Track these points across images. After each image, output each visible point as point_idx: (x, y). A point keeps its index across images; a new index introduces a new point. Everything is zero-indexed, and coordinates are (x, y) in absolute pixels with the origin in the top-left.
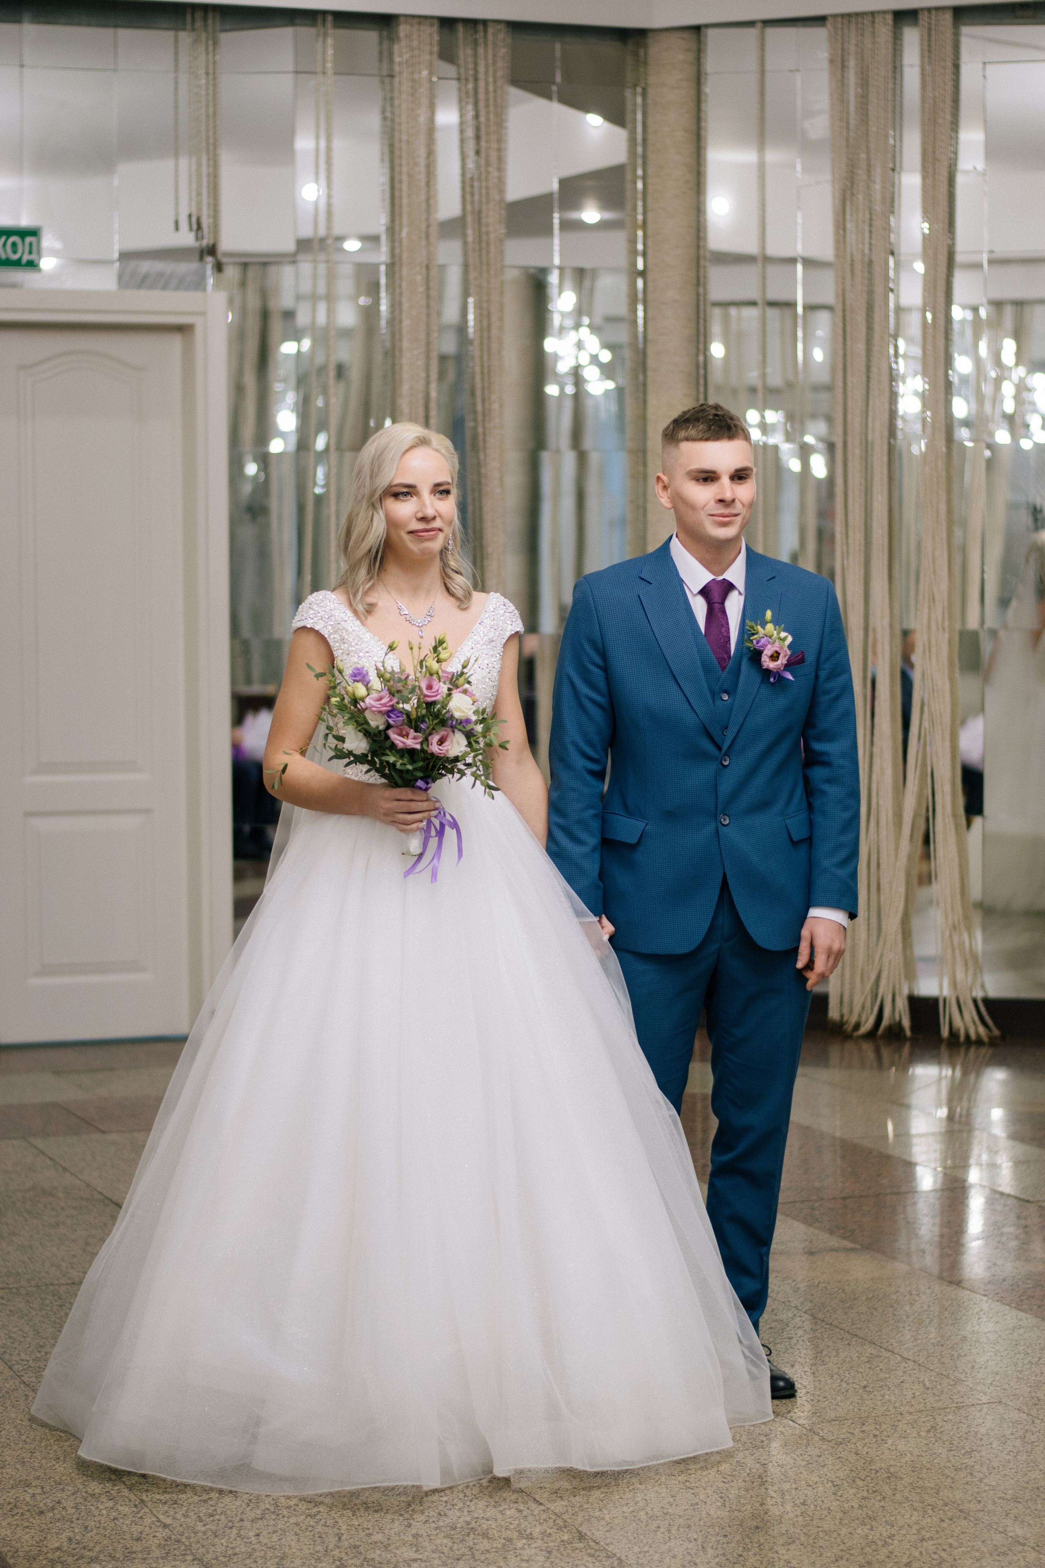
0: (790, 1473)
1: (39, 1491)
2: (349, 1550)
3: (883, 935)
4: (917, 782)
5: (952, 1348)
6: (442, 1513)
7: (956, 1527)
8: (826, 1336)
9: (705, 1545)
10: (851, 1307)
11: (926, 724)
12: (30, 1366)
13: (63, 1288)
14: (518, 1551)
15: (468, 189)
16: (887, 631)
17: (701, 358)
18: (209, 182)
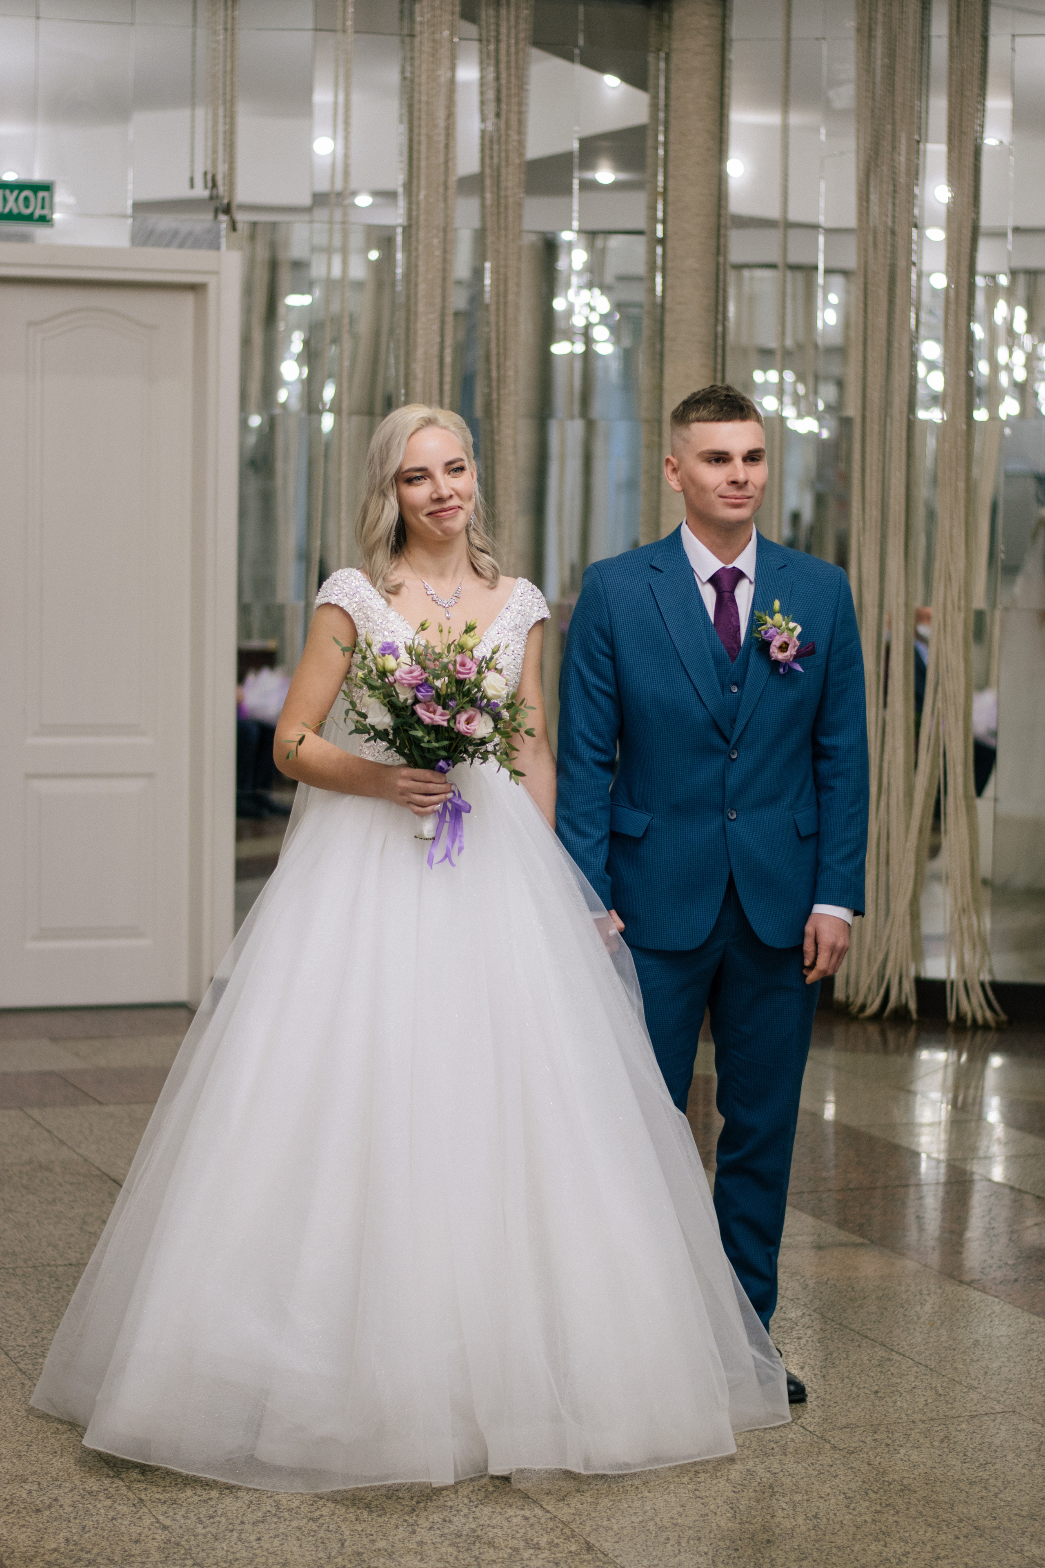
0: (801, 1483)
1: (36, 1487)
2: (352, 1557)
3: (891, 916)
4: (929, 762)
5: (965, 1352)
6: (447, 1519)
7: (972, 1544)
8: (836, 1337)
9: (716, 1559)
10: (861, 1307)
11: (939, 704)
12: (26, 1353)
13: (60, 1269)
14: (525, 1562)
15: (487, 152)
16: (902, 610)
17: (720, 329)
18: (225, 139)
